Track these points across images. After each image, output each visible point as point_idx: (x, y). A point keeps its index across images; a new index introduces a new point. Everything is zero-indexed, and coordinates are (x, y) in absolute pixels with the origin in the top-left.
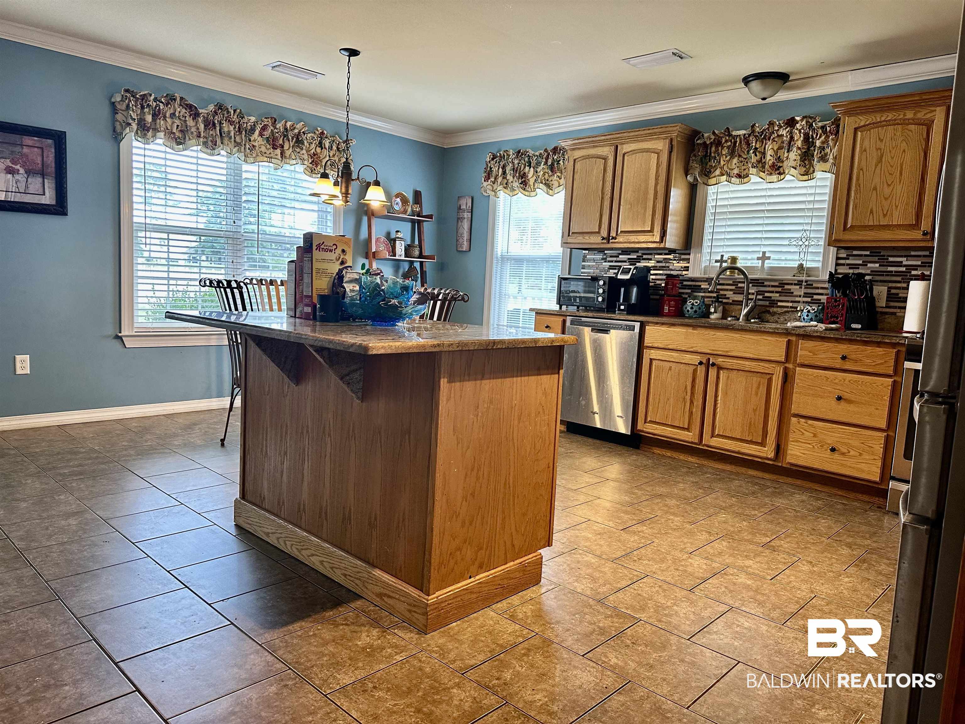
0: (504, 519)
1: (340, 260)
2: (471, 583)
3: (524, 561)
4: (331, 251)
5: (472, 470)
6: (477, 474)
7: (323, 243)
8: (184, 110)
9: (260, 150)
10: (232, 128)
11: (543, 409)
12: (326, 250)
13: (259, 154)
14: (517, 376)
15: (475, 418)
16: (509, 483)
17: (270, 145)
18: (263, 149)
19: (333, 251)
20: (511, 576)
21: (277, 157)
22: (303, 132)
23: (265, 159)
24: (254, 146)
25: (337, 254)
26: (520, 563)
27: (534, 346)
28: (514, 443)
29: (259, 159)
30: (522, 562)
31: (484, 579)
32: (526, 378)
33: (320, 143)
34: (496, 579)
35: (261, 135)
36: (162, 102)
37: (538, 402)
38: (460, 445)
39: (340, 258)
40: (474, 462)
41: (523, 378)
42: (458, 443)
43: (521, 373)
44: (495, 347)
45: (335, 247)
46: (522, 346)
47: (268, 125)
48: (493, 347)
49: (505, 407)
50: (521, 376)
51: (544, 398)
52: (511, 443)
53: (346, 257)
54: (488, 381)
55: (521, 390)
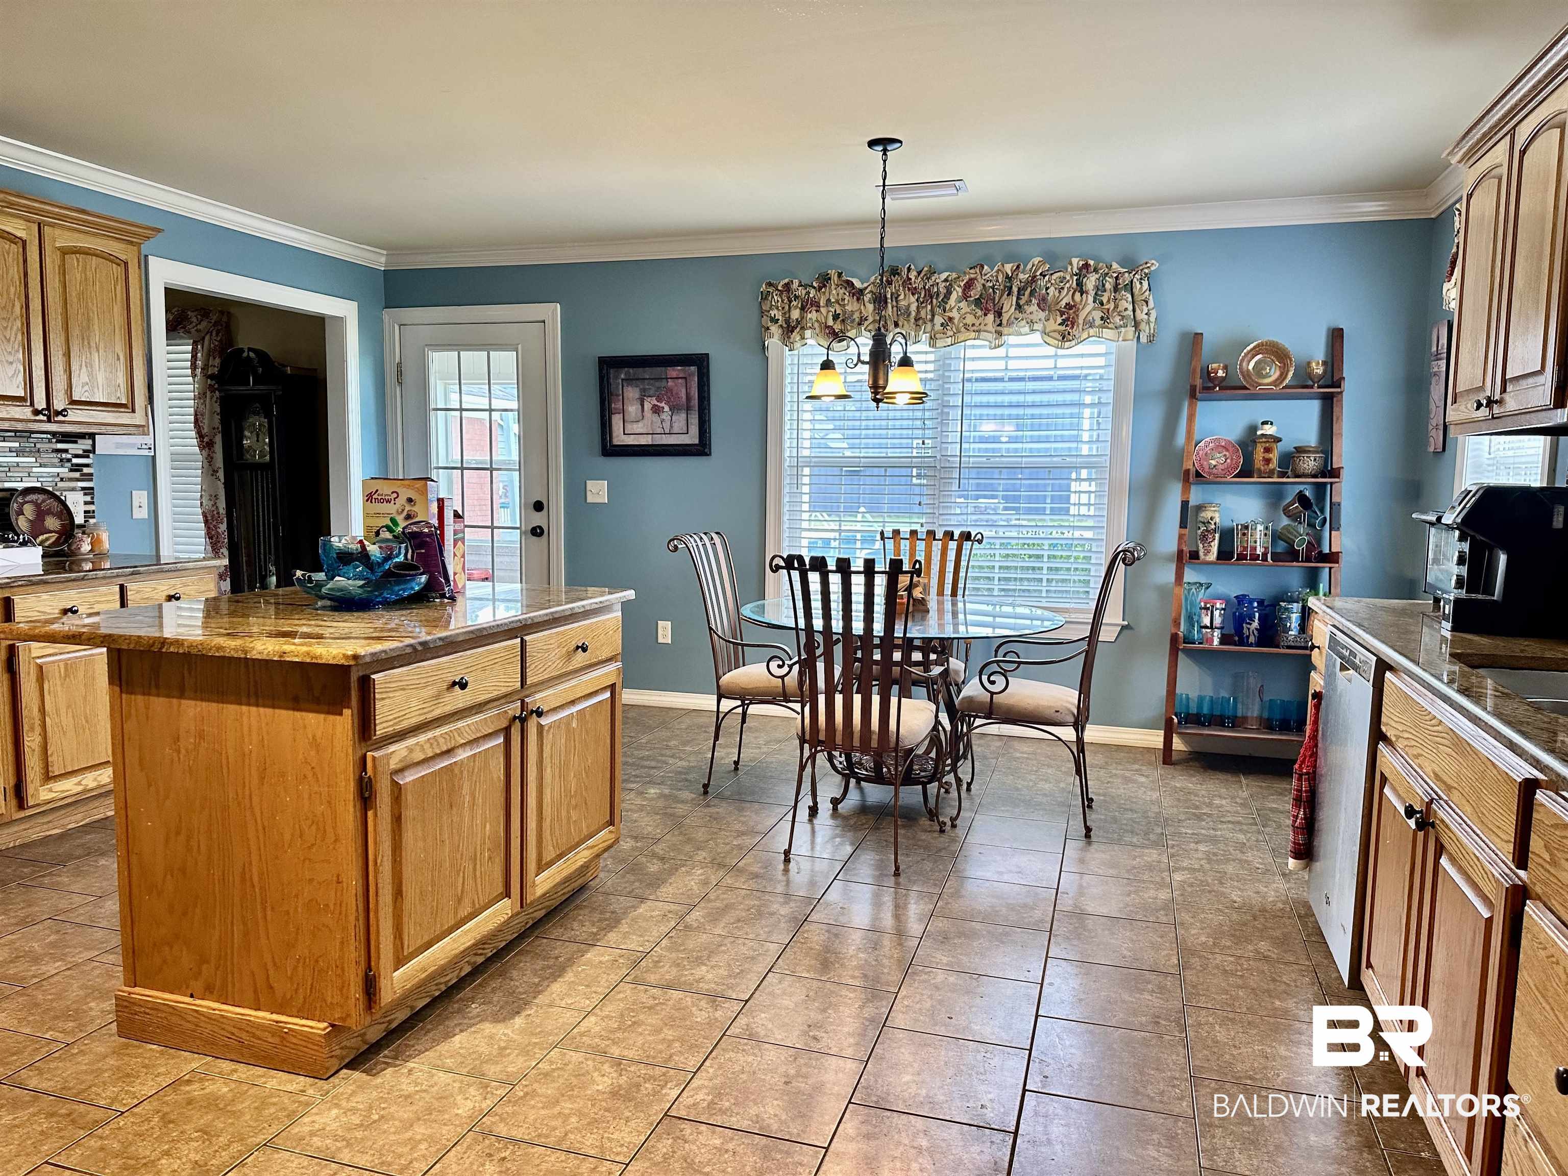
0: (246, 934)
1: (405, 513)
2: (183, 1003)
3: (286, 1023)
4: (389, 501)
5: (178, 833)
6: (188, 841)
7: (377, 491)
8: (843, 291)
9: (964, 321)
10: (913, 299)
11: (314, 774)
12: (381, 501)
13: (963, 329)
14: (249, 704)
15: (175, 754)
16: (251, 879)
17: (982, 310)
18: (970, 319)
19: (393, 502)
20: (258, 1033)
21: (986, 328)
22: (1041, 274)
23: (973, 335)
24: (951, 319)
25: (398, 506)
26: (277, 1022)
27: (243, 656)
28: (253, 814)
29: (961, 337)
30: (281, 1022)
31: (205, 1010)
32: (269, 711)
33: (1080, 284)
34: (225, 1021)
35: (965, 297)
36: (814, 288)
37: (301, 756)
38: (152, 789)
39: (403, 510)
40: (180, 821)
41: (262, 710)
42: (150, 785)
43: (257, 700)
44: (164, 650)
45: (395, 495)
46: (217, 654)
47: (976, 279)
48: (161, 648)
49: (231, 751)
50: (257, 706)
51: (313, 753)
52: (248, 813)
53: (415, 509)
54: (192, 703)
55: (260, 728)
